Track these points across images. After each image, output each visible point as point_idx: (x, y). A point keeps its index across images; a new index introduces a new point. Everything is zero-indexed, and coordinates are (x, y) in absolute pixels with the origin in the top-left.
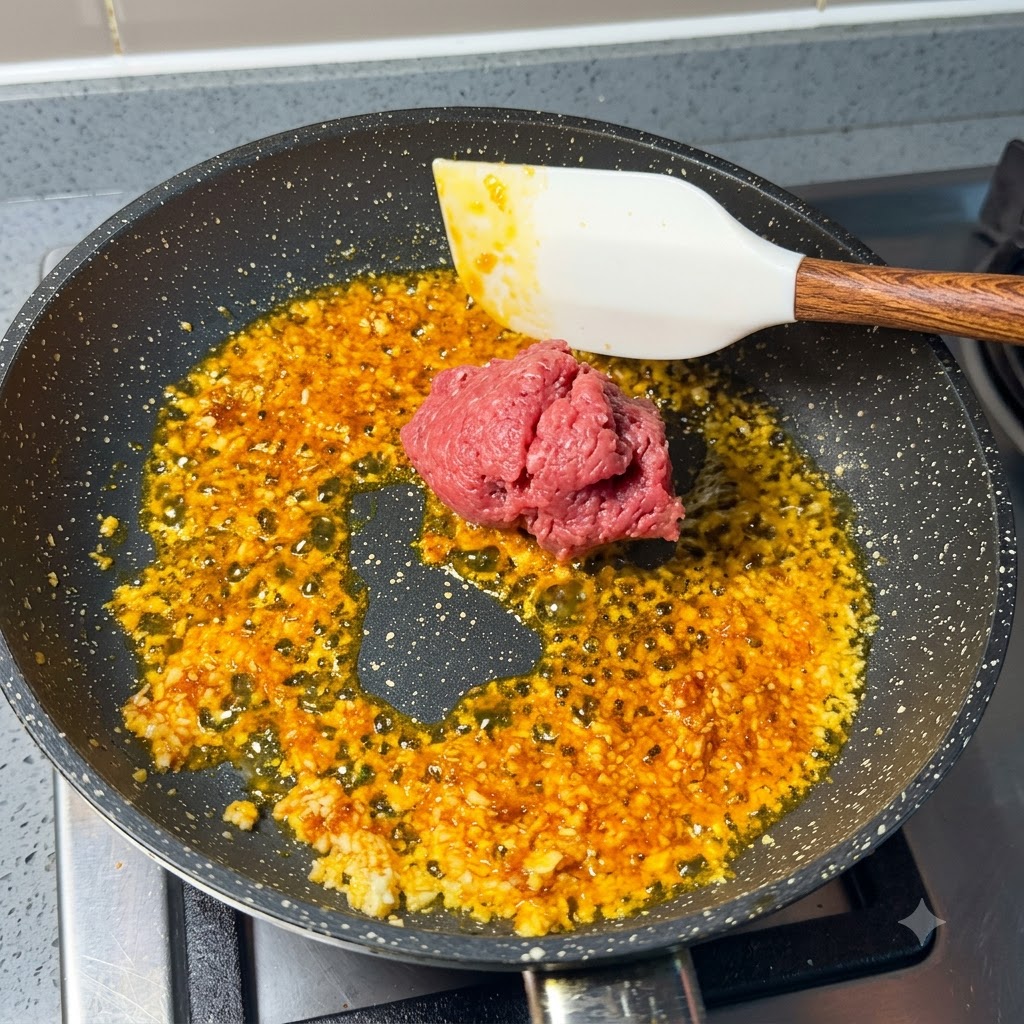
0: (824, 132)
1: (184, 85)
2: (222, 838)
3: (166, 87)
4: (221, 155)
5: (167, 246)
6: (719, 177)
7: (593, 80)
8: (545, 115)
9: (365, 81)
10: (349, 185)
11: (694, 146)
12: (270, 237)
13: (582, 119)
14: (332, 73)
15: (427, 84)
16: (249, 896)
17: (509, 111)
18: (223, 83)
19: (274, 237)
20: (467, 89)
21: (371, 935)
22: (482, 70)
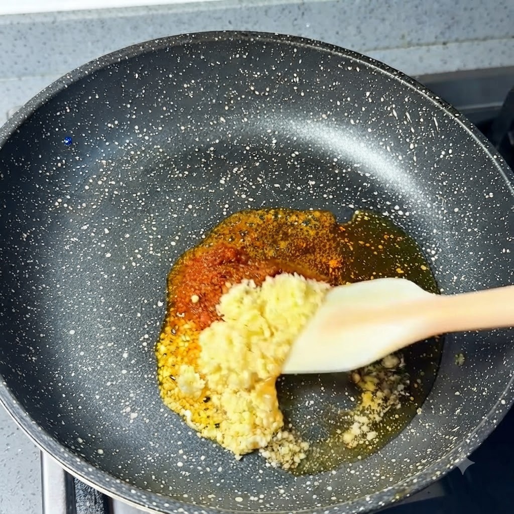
0: (434, 44)
1: (73, 17)
2: (97, 454)
3: (64, 19)
4: (100, 58)
5: (69, 111)
6: (378, 71)
7: (303, 14)
8: (280, 36)
9: (176, 15)
10: (171, 76)
11: (363, 54)
12: (126, 105)
13: (301, 38)
14: (156, 10)
15: (209, 17)
16: (113, 487)
17: (260, 33)
18: (95, 16)
19: (128, 106)
20: (232, 20)
21: (181, 510)
22: (241, 8)
